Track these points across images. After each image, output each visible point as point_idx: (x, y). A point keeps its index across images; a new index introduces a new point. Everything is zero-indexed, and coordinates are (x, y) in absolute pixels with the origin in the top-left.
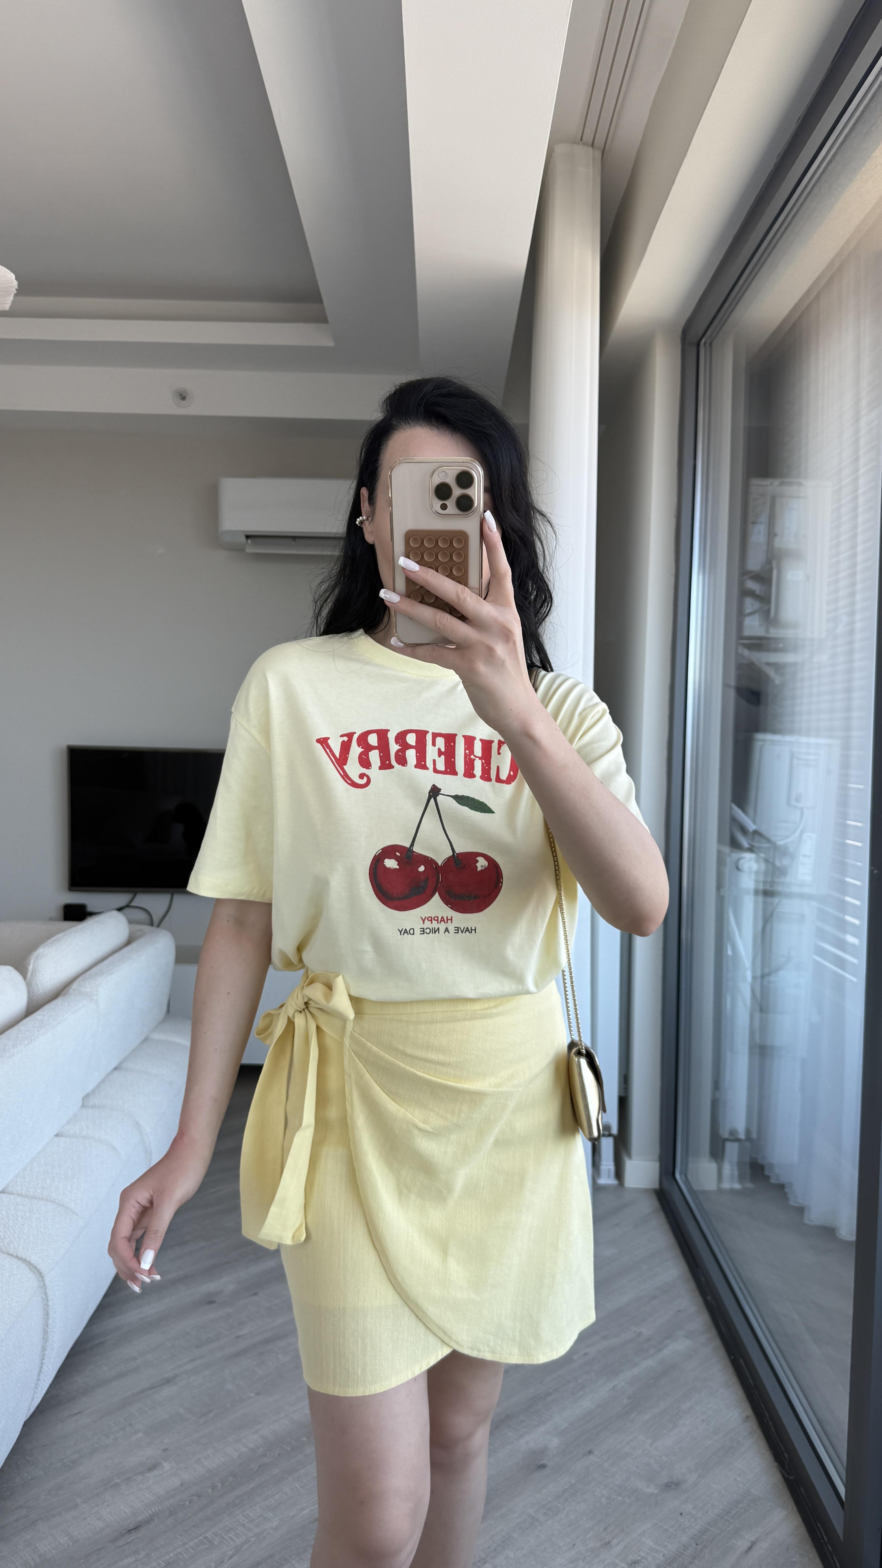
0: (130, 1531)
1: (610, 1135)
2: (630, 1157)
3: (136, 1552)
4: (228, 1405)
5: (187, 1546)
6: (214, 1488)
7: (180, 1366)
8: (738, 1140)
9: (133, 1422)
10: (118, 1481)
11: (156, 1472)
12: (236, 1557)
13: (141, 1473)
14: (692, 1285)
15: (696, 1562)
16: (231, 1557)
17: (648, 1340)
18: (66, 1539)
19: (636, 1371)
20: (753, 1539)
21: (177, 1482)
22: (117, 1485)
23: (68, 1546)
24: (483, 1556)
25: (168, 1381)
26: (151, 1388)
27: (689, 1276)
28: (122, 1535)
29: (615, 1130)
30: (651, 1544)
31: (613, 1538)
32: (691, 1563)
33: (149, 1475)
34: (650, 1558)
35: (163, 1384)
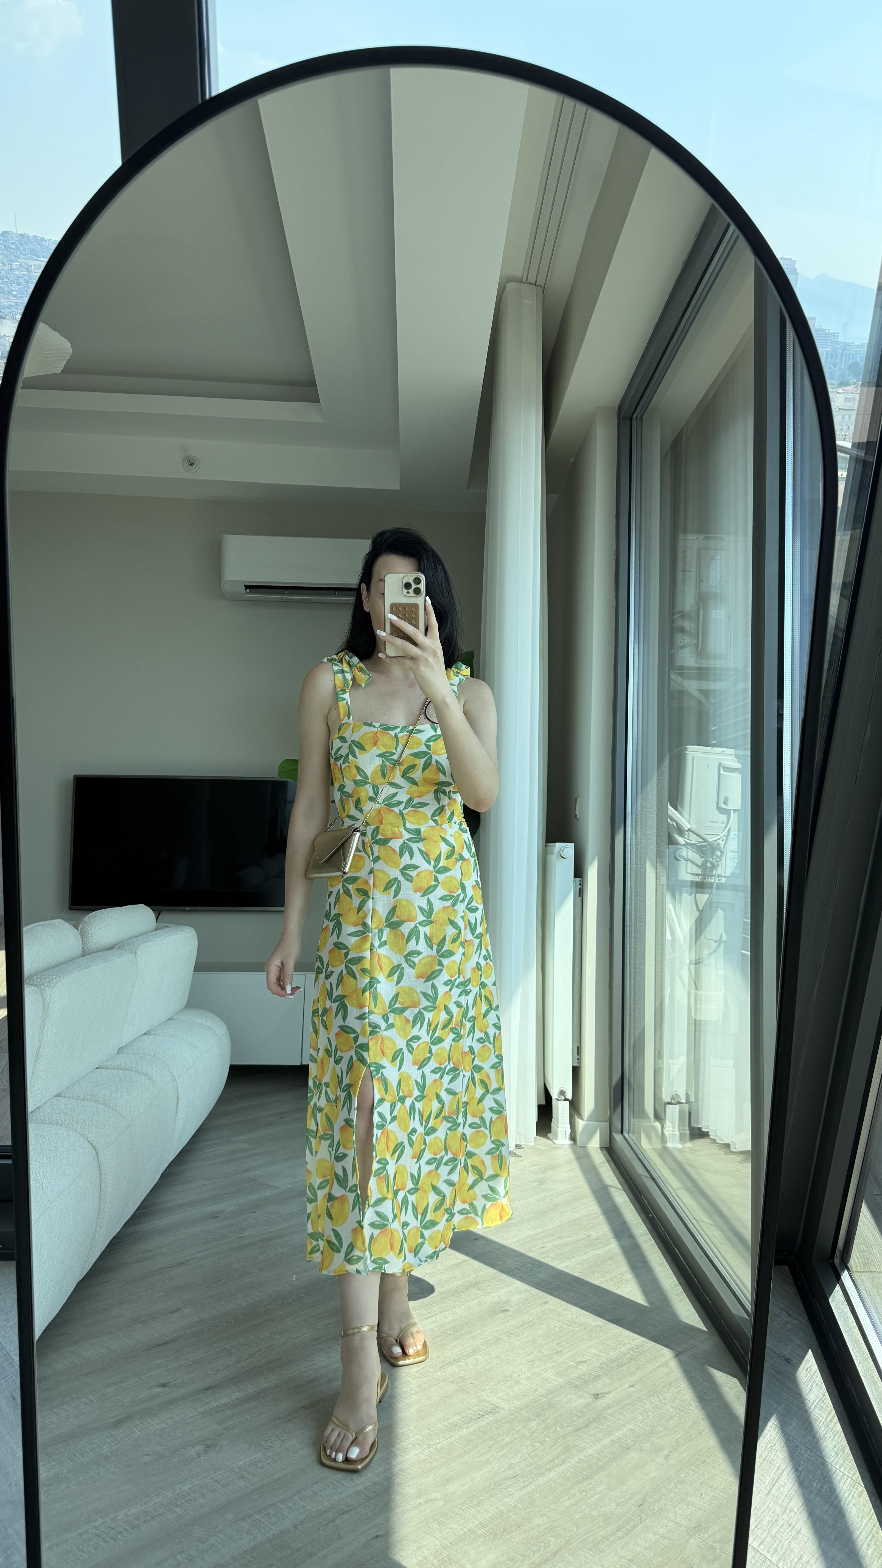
0: (159, 1345)
1: (566, 1100)
2: (582, 1120)
4: (235, 1277)
5: (209, 1353)
7: (192, 1255)
8: (679, 1103)
9: (154, 1287)
10: (145, 1319)
11: (177, 1314)
13: (165, 1315)
15: (633, 1362)
16: (246, 1360)
18: (105, 1350)
19: (585, 1257)
20: (681, 1350)
22: (145, 1321)
23: (108, 1353)
24: (457, 1358)
26: (166, 1268)
29: (569, 1096)
31: (565, 1349)
32: (628, 1362)
33: (171, 1315)
34: (594, 1360)
35: (177, 1266)
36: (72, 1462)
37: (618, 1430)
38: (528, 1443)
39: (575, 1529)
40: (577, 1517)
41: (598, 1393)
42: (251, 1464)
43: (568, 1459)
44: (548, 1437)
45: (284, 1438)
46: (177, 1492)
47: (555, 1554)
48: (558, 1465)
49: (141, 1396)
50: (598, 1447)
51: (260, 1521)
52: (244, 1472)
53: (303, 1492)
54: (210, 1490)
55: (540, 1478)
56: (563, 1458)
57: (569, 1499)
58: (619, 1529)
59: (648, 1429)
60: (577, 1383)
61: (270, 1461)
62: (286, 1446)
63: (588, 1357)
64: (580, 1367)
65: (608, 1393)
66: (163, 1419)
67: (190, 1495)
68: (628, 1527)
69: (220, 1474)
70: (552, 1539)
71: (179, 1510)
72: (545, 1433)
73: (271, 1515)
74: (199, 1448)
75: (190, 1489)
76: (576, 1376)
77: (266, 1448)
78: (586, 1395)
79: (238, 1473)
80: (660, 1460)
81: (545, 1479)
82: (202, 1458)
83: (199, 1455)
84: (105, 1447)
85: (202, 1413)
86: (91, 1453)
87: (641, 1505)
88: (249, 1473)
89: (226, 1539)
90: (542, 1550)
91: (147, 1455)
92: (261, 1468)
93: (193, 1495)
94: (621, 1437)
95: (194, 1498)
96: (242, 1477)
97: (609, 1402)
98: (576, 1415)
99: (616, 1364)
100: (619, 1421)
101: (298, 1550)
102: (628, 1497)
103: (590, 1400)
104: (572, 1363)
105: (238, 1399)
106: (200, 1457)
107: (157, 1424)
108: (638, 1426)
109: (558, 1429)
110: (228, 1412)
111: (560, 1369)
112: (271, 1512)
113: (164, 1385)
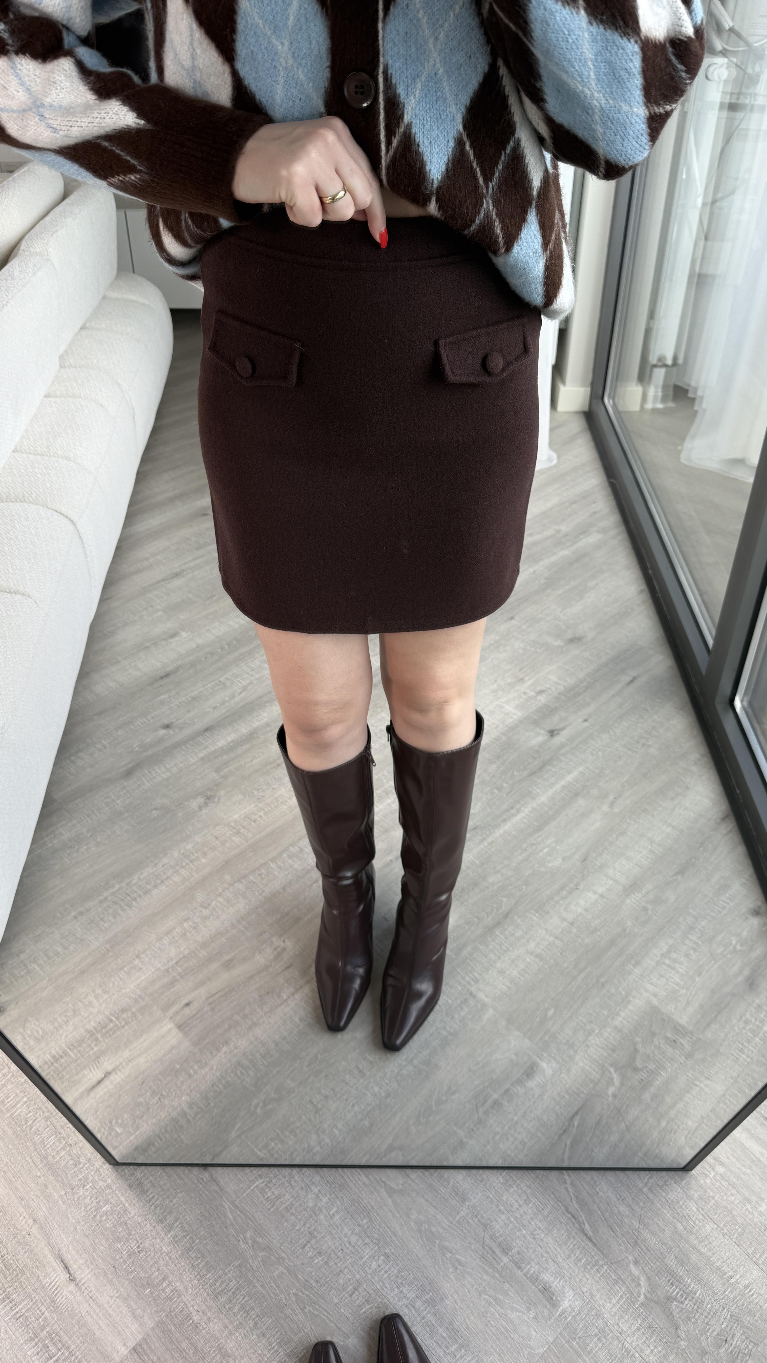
0: (162, 678)
2: (564, 383)
3: (169, 691)
5: (207, 687)
6: (222, 648)
7: (185, 563)
8: (665, 365)
9: (154, 604)
10: (147, 644)
11: (176, 639)
12: (243, 694)
13: (165, 639)
14: (608, 491)
15: (589, 690)
16: (240, 694)
17: (566, 535)
18: (114, 683)
19: (552, 559)
20: (635, 675)
21: (194, 645)
22: (147, 648)
25: (177, 575)
26: (163, 580)
27: (606, 484)
28: (156, 680)
30: (555, 679)
31: (527, 676)
32: (585, 691)
33: (171, 640)
34: (553, 689)
35: (173, 577)
36: (91, 819)
37: (569, 772)
38: (488, 789)
39: (524, 887)
40: (527, 873)
41: (554, 728)
42: (246, 817)
43: (523, 808)
44: (507, 783)
45: (274, 786)
46: (182, 851)
47: (506, 916)
48: (514, 815)
49: (148, 740)
50: (551, 792)
51: (254, 883)
52: (240, 827)
53: (291, 848)
54: (211, 848)
55: (496, 830)
56: (518, 806)
57: (521, 854)
58: (562, 888)
59: (597, 771)
60: (536, 717)
61: (261, 813)
62: (276, 796)
63: (548, 686)
64: (539, 697)
65: (563, 729)
66: (168, 766)
67: (193, 855)
68: (572, 885)
69: (218, 830)
70: (505, 899)
71: (184, 872)
72: (503, 777)
73: (263, 876)
74: (201, 800)
75: (193, 847)
76: (535, 708)
77: (258, 799)
78: (542, 732)
79: (234, 828)
80: (605, 808)
81: (501, 831)
82: (203, 811)
83: (200, 808)
84: (119, 801)
85: (202, 759)
86: (107, 808)
87: (585, 860)
88: (244, 827)
89: (225, 903)
90: (495, 910)
91: (156, 809)
92: (255, 821)
93: (196, 854)
94: (571, 781)
95: (197, 857)
96: (238, 833)
97: (563, 740)
98: (533, 757)
99: (572, 693)
100: (571, 763)
101: (287, 914)
102: (573, 851)
103: (546, 737)
104: (533, 694)
105: (233, 741)
106: (201, 810)
107: (163, 773)
108: (587, 768)
109: (516, 773)
110: (225, 757)
111: (521, 700)
112: (264, 871)
113: (167, 727)
